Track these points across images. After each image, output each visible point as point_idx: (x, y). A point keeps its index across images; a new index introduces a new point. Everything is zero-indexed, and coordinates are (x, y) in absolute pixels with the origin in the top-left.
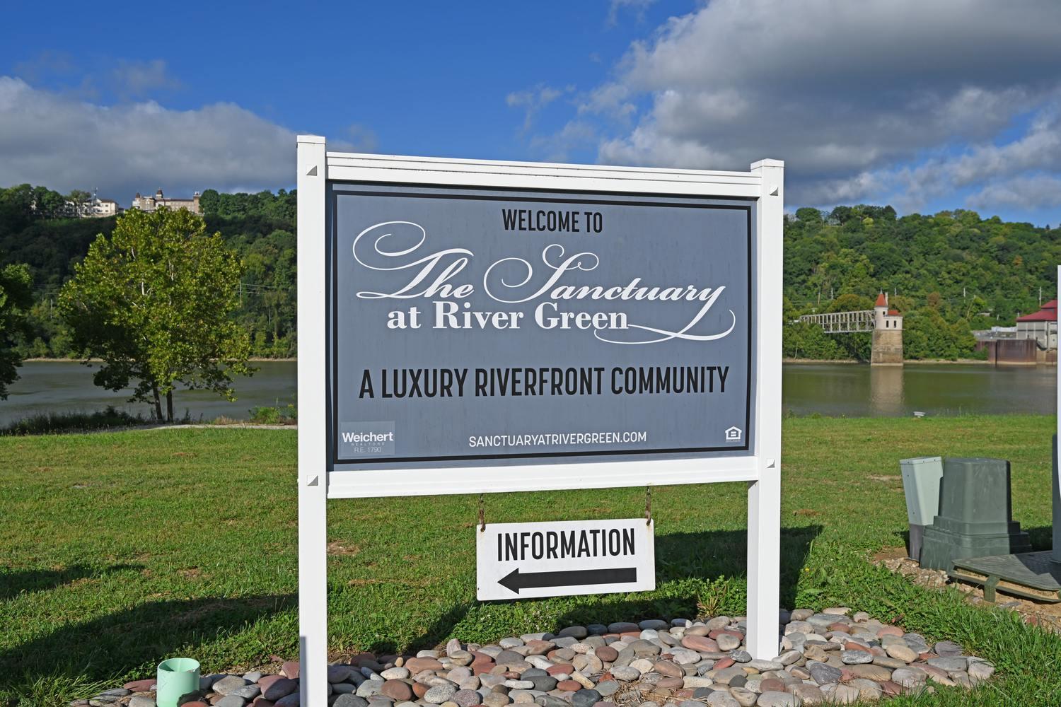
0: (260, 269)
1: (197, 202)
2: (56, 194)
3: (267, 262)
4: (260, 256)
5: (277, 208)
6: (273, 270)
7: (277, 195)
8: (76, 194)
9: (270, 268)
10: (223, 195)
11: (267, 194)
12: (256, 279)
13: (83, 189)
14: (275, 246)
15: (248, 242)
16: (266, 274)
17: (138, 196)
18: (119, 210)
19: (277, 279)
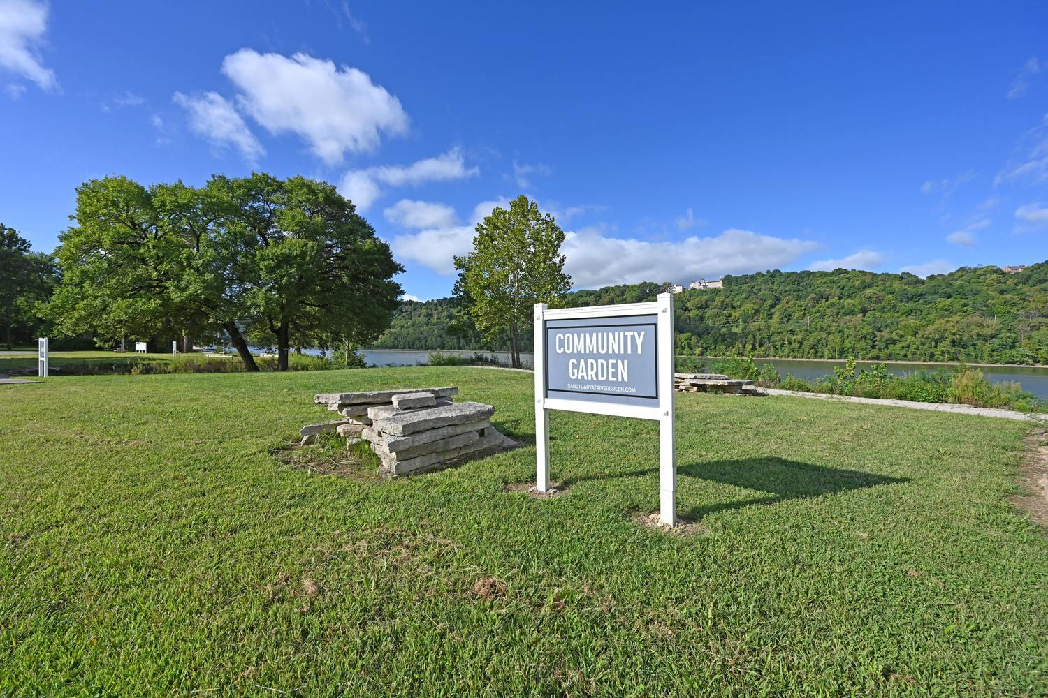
0: (751, 312)
1: (721, 282)
2: (657, 285)
3: (756, 308)
4: (752, 305)
5: (764, 280)
6: (759, 312)
7: (765, 273)
8: (665, 284)
9: (757, 311)
10: (735, 277)
11: (759, 273)
12: (750, 316)
13: (668, 281)
14: (761, 299)
15: (746, 298)
16: (755, 314)
17: (693, 282)
18: (684, 289)
19: (761, 316)
